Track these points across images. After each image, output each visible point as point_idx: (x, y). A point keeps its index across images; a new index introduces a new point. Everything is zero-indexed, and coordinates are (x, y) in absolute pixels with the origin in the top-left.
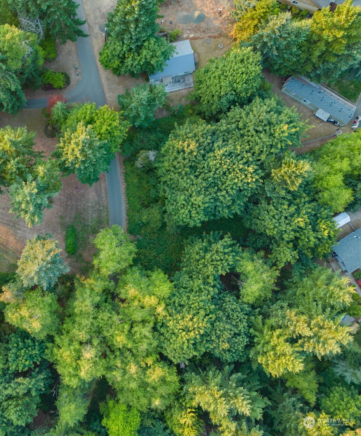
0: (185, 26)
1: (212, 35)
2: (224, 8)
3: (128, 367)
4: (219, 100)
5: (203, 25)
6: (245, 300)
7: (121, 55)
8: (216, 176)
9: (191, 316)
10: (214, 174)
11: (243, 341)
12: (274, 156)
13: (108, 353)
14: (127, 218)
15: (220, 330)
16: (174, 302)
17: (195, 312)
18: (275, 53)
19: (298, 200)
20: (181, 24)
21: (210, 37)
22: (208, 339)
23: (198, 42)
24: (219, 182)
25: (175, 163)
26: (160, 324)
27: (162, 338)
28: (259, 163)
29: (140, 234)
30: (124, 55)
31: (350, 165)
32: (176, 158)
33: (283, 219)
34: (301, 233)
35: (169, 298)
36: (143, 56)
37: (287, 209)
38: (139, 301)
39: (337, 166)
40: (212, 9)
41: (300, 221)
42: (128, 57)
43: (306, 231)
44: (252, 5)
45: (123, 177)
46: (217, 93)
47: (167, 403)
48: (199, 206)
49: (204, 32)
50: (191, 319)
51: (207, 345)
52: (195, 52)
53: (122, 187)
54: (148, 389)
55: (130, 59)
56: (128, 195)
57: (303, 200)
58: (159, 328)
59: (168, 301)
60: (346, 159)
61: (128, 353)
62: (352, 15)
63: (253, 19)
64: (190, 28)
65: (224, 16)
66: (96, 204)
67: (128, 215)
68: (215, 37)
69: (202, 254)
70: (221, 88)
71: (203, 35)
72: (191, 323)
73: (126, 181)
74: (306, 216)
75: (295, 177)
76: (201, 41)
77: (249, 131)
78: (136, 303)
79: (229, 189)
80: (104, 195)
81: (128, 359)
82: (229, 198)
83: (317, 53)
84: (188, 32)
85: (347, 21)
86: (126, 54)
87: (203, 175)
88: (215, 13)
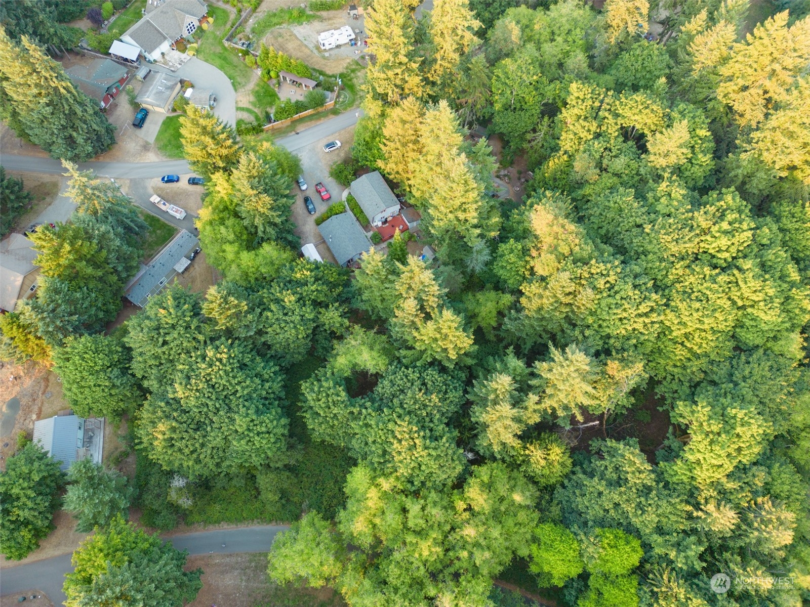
0: (17, 426)
1: (42, 389)
2: (12, 373)
3: (469, 539)
4: (118, 387)
5: (24, 401)
6: (383, 368)
7: (12, 527)
8: (213, 397)
9: (395, 442)
10: (211, 400)
11: (432, 375)
12: (202, 325)
13: (452, 570)
14: (274, 523)
15: (415, 403)
16: (380, 463)
17: (390, 436)
18: (75, 317)
19: (265, 300)
20: (14, 431)
21: (43, 394)
22: (427, 419)
23: (46, 409)
24: (225, 393)
25: (187, 451)
26: (409, 486)
27: (429, 484)
28: (208, 342)
29: (301, 504)
30: (12, 522)
31: (231, 243)
32: (180, 450)
33: (287, 318)
34: (307, 298)
35: (375, 470)
36: (22, 492)
37: (273, 313)
38: (375, 515)
39: (230, 256)
40: (8, 388)
41: (289, 299)
42: (18, 515)
43: (305, 294)
44: (8, 341)
45: (211, 527)
46: (106, 390)
47: (522, 481)
48: (252, 421)
49: (34, 400)
50: (400, 441)
51: (435, 421)
52: (56, 414)
53: (226, 528)
54: (503, 509)
55: (21, 513)
56: (240, 520)
57: (266, 295)
58: (414, 488)
59: (378, 473)
60: (224, 247)
61: (450, 538)
62: (46, 235)
63: (27, 340)
64: (23, 419)
65: (22, 374)
66: (245, 574)
67: (271, 521)
68: (47, 387)
69: (321, 419)
70: (99, 386)
71: (38, 402)
72: (403, 443)
73: (218, 522)
74: (284, 293)
75: (227, 303)
76: (46, 405)
77: (164, 353)
78: (377, 521)
79: (234, 382)
80: (234, 560)
81: (458, 538)
82: (248, 382)
83: (90, 270)
84: (27, 421)
85: (52, 239)
86: (11, 518)
87: (211, 415)
88: (14, 385)
